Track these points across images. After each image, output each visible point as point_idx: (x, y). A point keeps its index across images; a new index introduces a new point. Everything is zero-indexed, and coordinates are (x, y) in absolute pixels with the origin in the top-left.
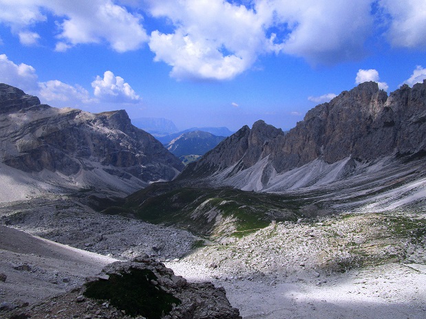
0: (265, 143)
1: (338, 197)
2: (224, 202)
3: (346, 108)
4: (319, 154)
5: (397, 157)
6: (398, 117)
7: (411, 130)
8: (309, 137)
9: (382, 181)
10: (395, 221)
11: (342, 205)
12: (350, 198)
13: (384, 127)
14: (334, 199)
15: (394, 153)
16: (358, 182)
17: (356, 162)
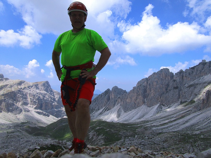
0: (118, 97)
1: (154, 124)
2: (98, 128)
3: (156, 80)
4: (144, 102)
5: (181, 103)
6: (179, 84)
7: (186, 90)
8: (139, 94)
9: (175, 115)
10: (182, 135)
11: (157, 128)
12: (160, 124)
13: (173, 89)
14: (153, 125)
15: (179, 102)
16: (163, 116)
17: (162, 106)
